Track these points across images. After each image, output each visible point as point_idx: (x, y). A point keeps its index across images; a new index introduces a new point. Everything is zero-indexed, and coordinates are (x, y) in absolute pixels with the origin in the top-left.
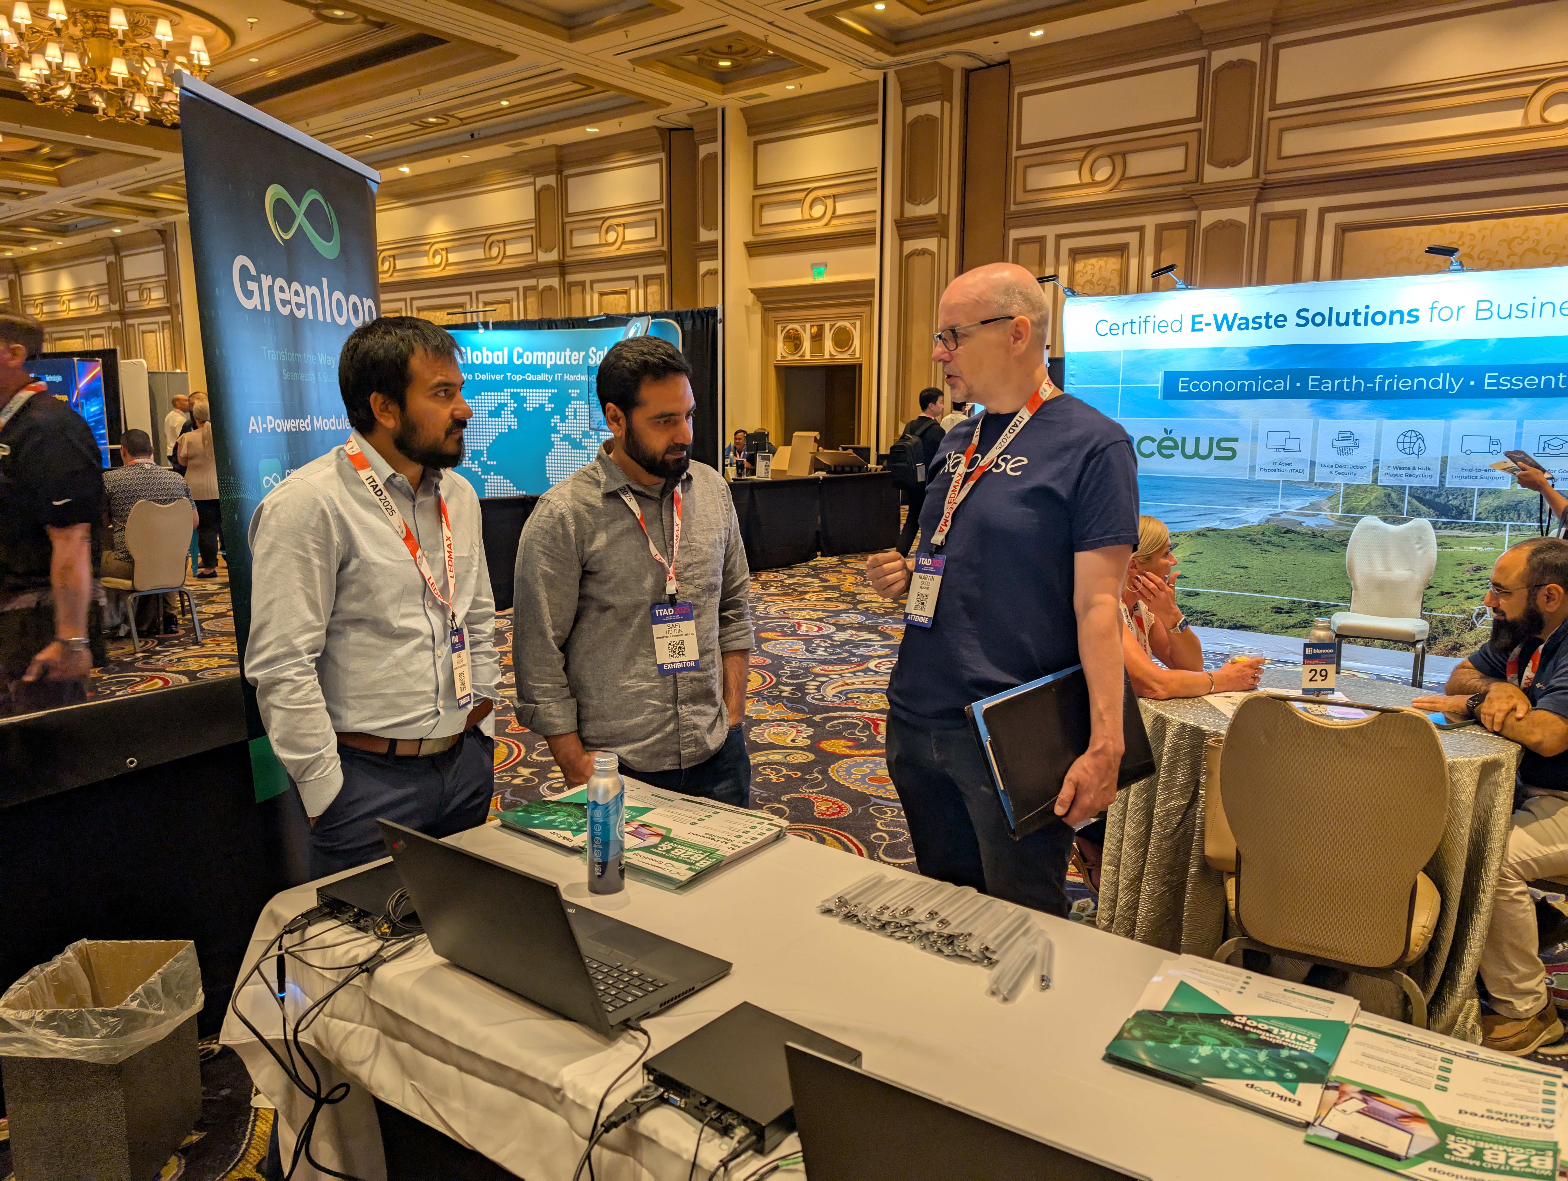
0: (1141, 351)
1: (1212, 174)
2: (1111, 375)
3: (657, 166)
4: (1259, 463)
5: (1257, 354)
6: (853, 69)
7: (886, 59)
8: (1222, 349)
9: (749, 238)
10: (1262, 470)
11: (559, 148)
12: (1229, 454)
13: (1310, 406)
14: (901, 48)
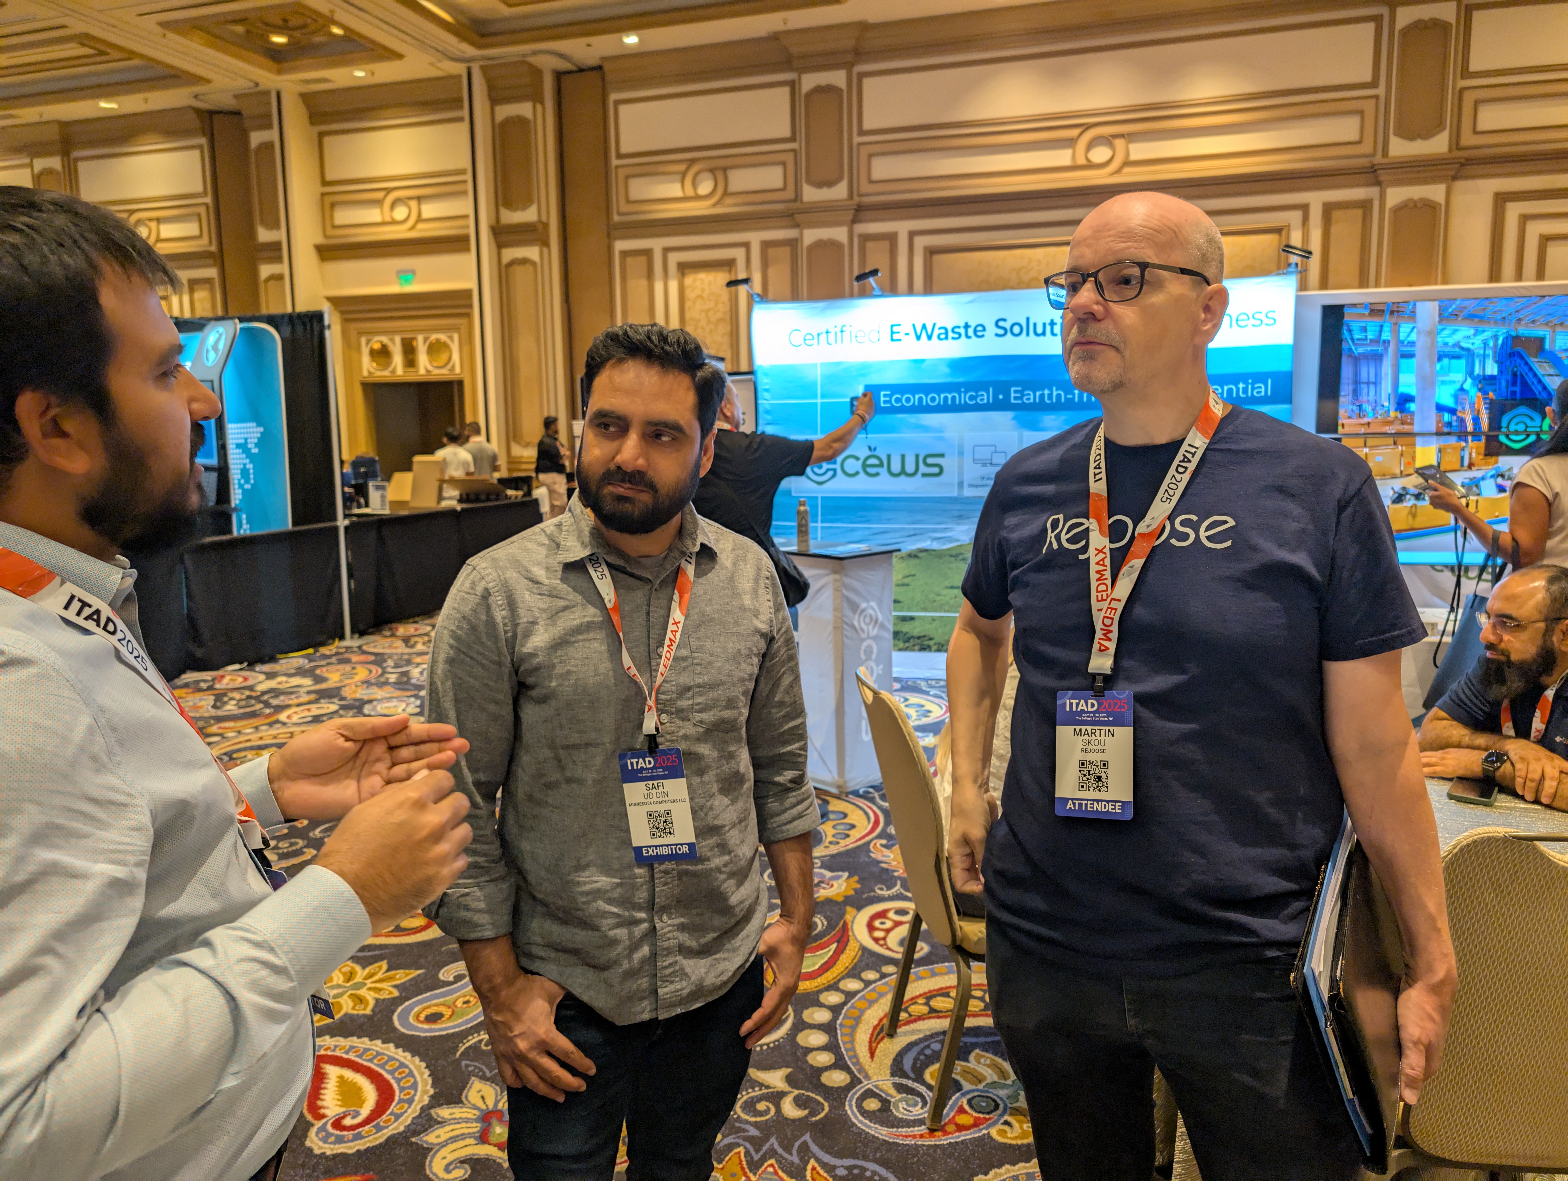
0: (838, 364)
1: (811, 194)
2: (809, 389)
3: (196, 153)
4: (967, 478)
5: (959, 365)
6: (433, 60)
7: (470, 51)
8: (922, 361)
9: (320, 240)
10: (971, 486)
11: (64, 125)
12: (936, 470)
13: (1014, 419)
14: (486, 40)
